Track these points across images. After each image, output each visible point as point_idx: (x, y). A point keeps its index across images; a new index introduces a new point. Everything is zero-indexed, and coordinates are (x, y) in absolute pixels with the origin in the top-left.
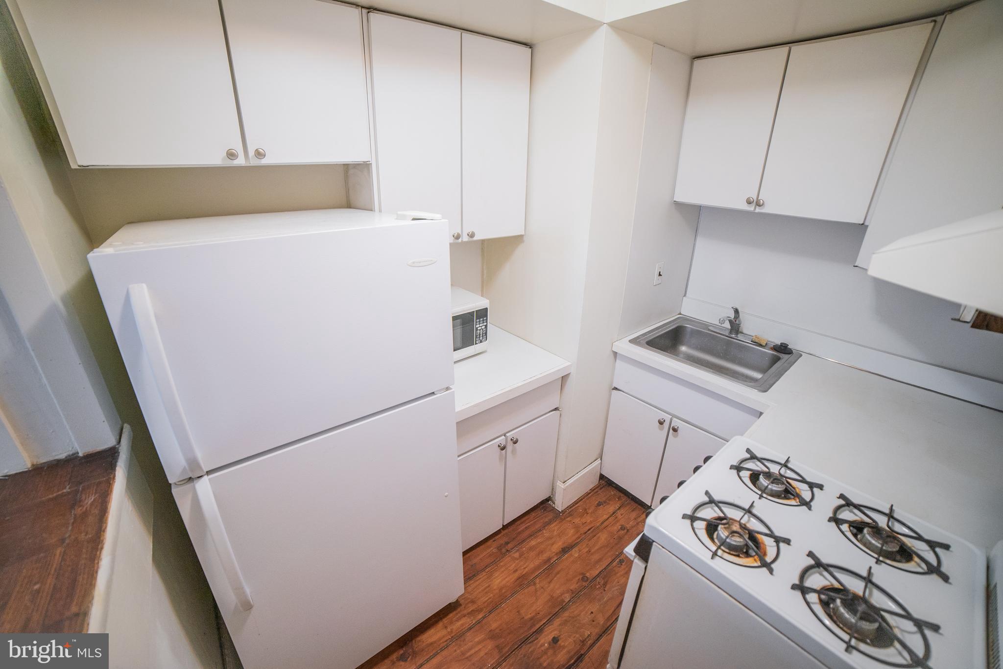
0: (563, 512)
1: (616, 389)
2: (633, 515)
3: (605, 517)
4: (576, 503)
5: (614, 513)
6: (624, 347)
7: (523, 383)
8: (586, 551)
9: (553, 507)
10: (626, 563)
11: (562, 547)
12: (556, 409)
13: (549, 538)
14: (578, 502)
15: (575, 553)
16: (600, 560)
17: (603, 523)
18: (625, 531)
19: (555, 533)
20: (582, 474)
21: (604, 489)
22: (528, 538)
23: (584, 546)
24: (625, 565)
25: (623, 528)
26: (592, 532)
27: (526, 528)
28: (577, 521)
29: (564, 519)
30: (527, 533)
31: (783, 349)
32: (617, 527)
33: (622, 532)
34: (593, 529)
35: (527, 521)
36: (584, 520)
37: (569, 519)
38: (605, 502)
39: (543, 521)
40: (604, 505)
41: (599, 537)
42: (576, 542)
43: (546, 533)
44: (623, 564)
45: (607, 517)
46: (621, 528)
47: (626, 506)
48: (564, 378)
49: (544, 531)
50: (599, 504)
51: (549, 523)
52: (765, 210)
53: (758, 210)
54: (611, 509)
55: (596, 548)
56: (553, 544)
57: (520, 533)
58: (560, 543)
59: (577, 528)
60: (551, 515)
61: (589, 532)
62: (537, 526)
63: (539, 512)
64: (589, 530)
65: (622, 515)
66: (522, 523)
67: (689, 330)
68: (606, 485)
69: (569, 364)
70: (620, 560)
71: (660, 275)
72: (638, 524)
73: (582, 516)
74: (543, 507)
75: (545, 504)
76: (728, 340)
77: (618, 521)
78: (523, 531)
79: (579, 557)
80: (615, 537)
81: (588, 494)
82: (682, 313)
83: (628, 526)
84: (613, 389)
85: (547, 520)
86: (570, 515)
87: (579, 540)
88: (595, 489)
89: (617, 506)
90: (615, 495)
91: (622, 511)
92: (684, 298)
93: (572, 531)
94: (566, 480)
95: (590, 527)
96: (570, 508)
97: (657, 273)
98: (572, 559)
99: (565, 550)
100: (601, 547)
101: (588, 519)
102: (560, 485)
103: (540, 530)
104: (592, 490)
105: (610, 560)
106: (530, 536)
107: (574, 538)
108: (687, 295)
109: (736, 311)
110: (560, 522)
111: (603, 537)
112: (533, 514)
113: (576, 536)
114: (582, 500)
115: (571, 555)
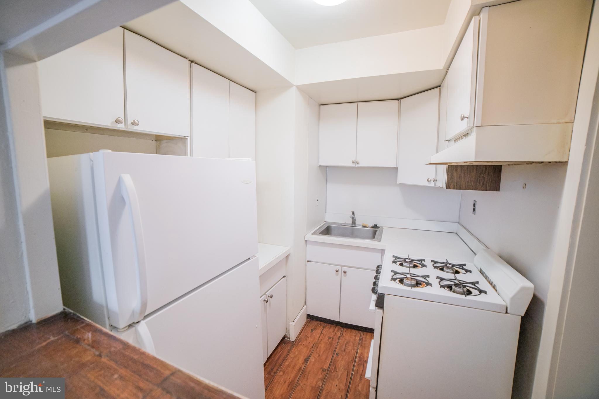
0: (296, 341)
1: (308, 261)
2: (331, 330)
3: (318, 336)
4: (300, 334)
5: (321, 332)
6: (310, 237)
7: (273, 260)
8: (317, 356)
9: (289, 341)
10: (340, 354)
11: (303, 359)
12: (284, 277)
13: (295, 357)
14: (301, 334)
15: (312, 359)
16: (327, 358)
17: (318, 339)
18: (332, 339)
19: (297, 353)
20: (300, 315)
21: (310, 323)
22: (283, 361)
23: (315, 354)
24: (340, 355)
25: (330, 338)
26: (315, 346)
27: (279, 357)
28: (305, 343)
29: (298, 344)
30: (281, 360)
31: (375, 227)
32: (327, 338)
33: (330, 340)
34: (315, 344)
35: (278, 353)
36: (308, 341)
37: (300, 343)
38: (314, 329)
39: (287, 350)
40: (315, 330)
41: (320, 347)
42: (310, 353)
43: (292, 355)
44: (339, 355)
45: (319, 335)
46: (329, 338)
47: (325, 328)
48: (287, 257)
49: (290, 355)
50: (312, 331)
51: (290, 350)
52: (361, 165)
53: (357, 165)
54: (319, 331)
55: (322, 352)
56: (298, 359)
57: (277, 361)
58: (302, 358)
59: (306, 346)
60: (290, 345)
61: (314, 346)
62: (285, 353)
63: (283, 345)
64: (313, 345)
65: (326, 332)
66: (275, 355)
67: (333, 227)
68: (311, 320)
69: (289, 248)
70: (336, 354)
71: (317, 201)
72: (336, 333)
73: (306, 340)
74: (284, 342)
75: (284, 341)
76: (353, 228)
77: (326, 335)
78: (278, 359)
79: (316, 360)
80: (328, 343)
81: (304, 328)
82: (326, 221)
83: (332, 336)
84: (307, 262)
85: (288, 348)
86: (300, 341)
87: (311, 352)
88: (306, 324)
89: (321, 328)
90: (317, 323)
91: (325, 330)
92: (326, 213)
93: (305, 349)
94: (294, 320)
95: (313, 344)
96: (298, 338)
97: (316, 200)
98: (312, 363)
99: (306, 360)
100: (324, 352)
101: (310, 340)
102: (292, 324)
103: (287, 355)
104: (305, 325)
105: (331, 356)
106: (283, 360)
107: (308, 352)
108: (327, 212)
109: (353, 213)
110: (296, 347)
111: (322, 346)
112: (279, 348)
113: (308, 351)
114: (302, 332)
115: (311, 361)
